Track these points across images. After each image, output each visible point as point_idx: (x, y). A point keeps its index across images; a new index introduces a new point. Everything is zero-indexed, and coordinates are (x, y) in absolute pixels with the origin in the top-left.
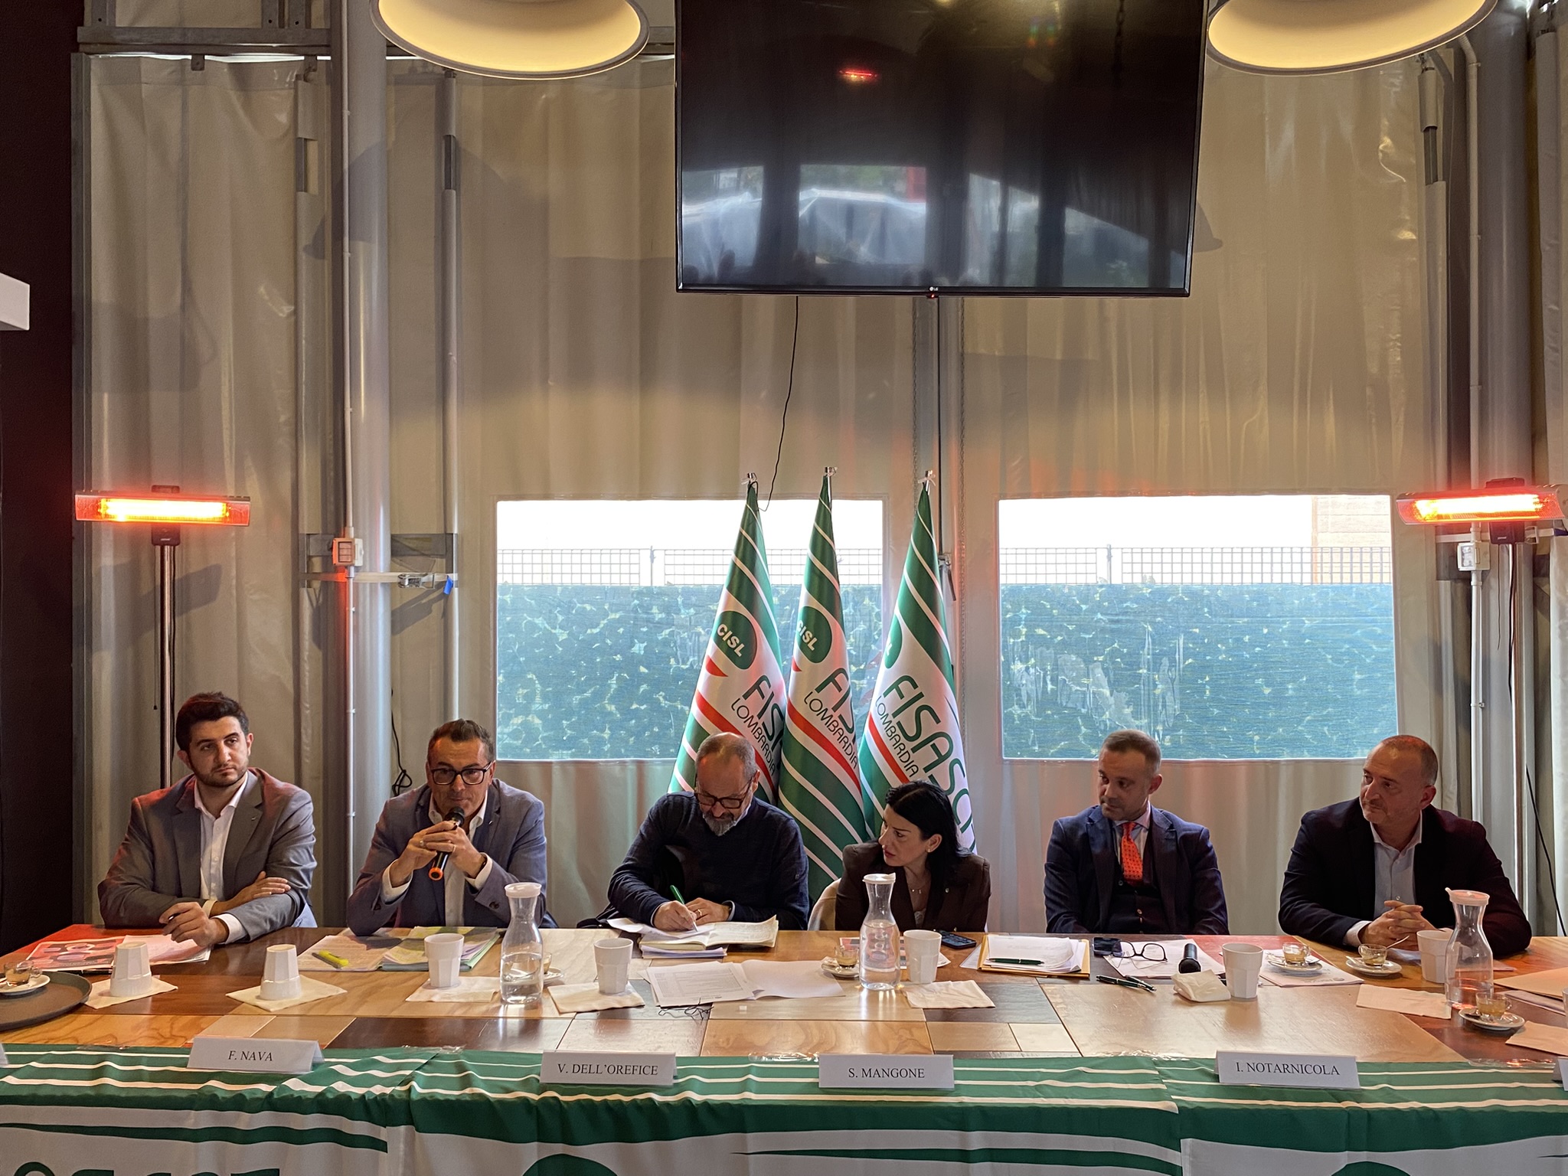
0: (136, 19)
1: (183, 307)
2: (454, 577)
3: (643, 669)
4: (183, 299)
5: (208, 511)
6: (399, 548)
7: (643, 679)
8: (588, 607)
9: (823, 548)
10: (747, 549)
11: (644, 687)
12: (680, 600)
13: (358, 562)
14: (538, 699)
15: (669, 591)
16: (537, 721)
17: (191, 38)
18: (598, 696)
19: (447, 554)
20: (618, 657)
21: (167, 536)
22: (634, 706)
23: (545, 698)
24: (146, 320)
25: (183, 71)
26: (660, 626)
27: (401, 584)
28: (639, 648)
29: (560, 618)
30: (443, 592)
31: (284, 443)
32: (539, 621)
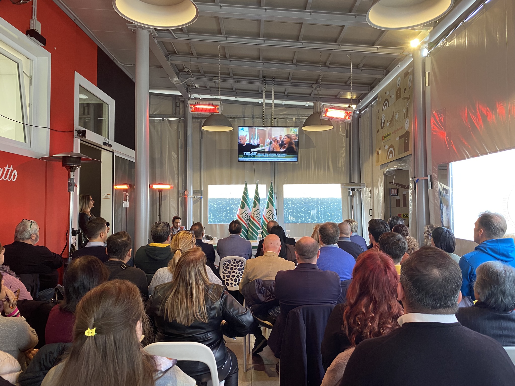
0: (153, 113)
1: (161, 156)
2: (202, 196)
3: (229, 212)
4: (161, 154)
5: (168, 187)
6: (194, 192)
7: (229, 213)
8: (220, 202)
9: (257, 193)
10: (245, 193)
11: (229, 215)
12: (235, 200)
13: (189, 194)
14: (212, 217)
15: (233, 199)
16: (212, 220)
17: (162, 116)
18: (222, 216)
19: (201, 193)
20: (225, 210)
21: (160, 190)
22: (227, 218)
23: (213, 216)
24: (155, 158)
25: (161, 121)
26: (232, 205)
27: (195, 197)
28: (228, 208)
29: (215, 203)
30: (200, 199)
31: (176, 176)
32: (212, 204)
